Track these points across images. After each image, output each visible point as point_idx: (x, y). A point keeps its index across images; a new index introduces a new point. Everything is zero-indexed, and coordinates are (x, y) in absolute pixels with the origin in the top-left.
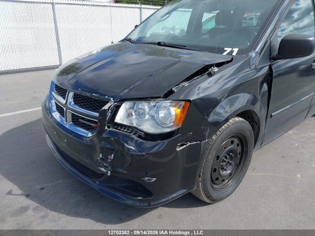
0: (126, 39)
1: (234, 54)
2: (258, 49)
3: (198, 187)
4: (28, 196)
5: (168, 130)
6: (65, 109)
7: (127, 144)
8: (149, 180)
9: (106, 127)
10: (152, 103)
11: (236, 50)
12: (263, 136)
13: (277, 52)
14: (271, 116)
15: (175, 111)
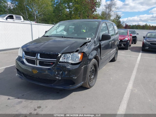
0: (44, 36)
1: (90, 39)
2: (96, 38)
3: (86, 81)
4: (18, 98)
5: (78, 62)
6: (35, 60)
7: (67, 67)
8: (74, 78)
9: (59, 63)
10: (72, 54)
11: (90, 38)
12: (100, 65)
13: (101, 39)
14: (101, 59)
15: (80, 56)
